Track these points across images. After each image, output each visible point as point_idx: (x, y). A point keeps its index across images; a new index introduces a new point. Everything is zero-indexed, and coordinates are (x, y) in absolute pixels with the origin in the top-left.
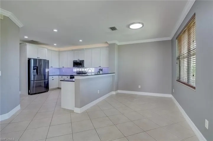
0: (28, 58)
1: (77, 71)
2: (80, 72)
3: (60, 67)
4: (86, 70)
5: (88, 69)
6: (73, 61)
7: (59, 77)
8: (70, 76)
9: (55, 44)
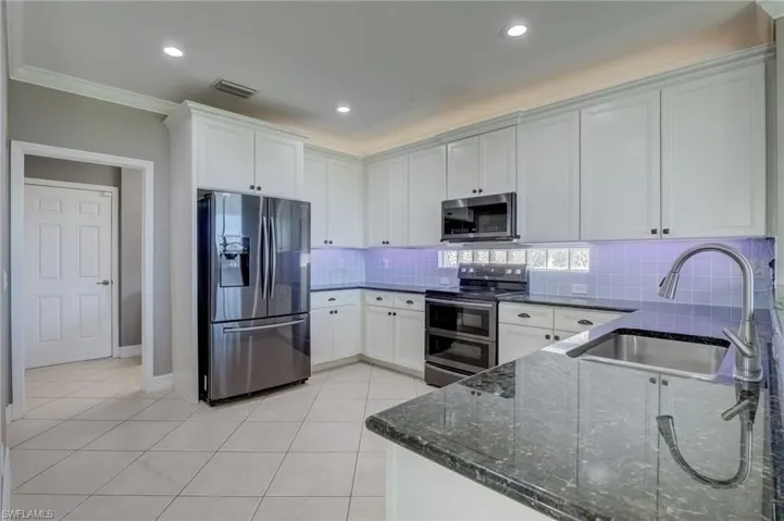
0: (200, 191)
1: (461, 266)
2: (480, 270)
3: (371, 244)
4: (517, 257)
5: (534, 252)
6: (444, 203)
7: (363, 298)
8: (422, 298)
9: (344, 110)
